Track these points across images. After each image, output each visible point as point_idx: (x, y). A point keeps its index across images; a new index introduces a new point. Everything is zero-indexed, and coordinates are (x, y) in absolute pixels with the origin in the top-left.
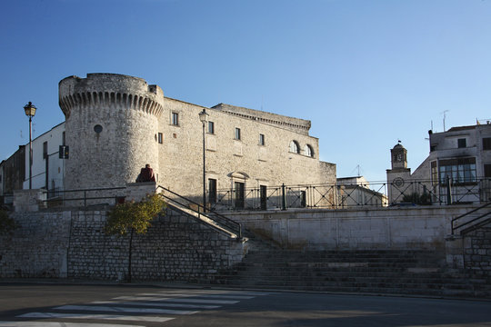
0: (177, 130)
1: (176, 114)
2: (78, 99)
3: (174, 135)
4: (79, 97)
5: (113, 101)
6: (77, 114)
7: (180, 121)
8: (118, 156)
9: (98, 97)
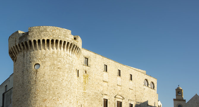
0: (87, 68)
1: (87, 59)
2: (22, 47)
3: (86, 71)
4: (23, 45)
5: (48, 46)
6: (21, 58)
7: (89, 63)
8: (51, 84)
9: (37, 44)
